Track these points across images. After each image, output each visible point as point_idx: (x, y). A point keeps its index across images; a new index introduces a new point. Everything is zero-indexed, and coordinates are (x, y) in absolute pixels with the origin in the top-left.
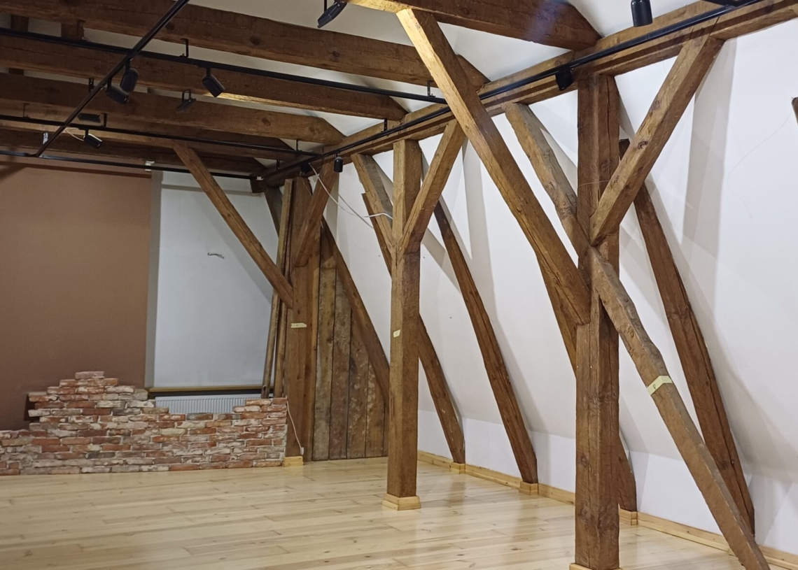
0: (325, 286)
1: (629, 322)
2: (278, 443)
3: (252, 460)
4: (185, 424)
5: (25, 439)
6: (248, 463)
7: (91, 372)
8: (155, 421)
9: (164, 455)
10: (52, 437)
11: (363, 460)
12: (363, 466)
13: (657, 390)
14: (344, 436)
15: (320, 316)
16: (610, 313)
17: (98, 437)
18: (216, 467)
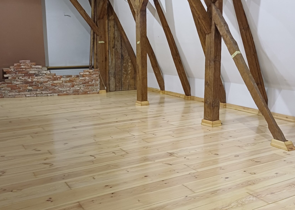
0: (110, 27)
1: (226, 32)
2: (97, 85)
3: (88, 92)
4: (62, 79)
5: (4, 85)
6: (86, 93)
7: (25, 61)
8: (51, 78)
9: (56, 90)
10: (14, 84)
11: (128, 91)
12: (128, 93)
13: (235, 56)
14: (121, 83)
15: (109, 38)
16: (219, 29)
17: (31, 84)
18: (75, 94)
